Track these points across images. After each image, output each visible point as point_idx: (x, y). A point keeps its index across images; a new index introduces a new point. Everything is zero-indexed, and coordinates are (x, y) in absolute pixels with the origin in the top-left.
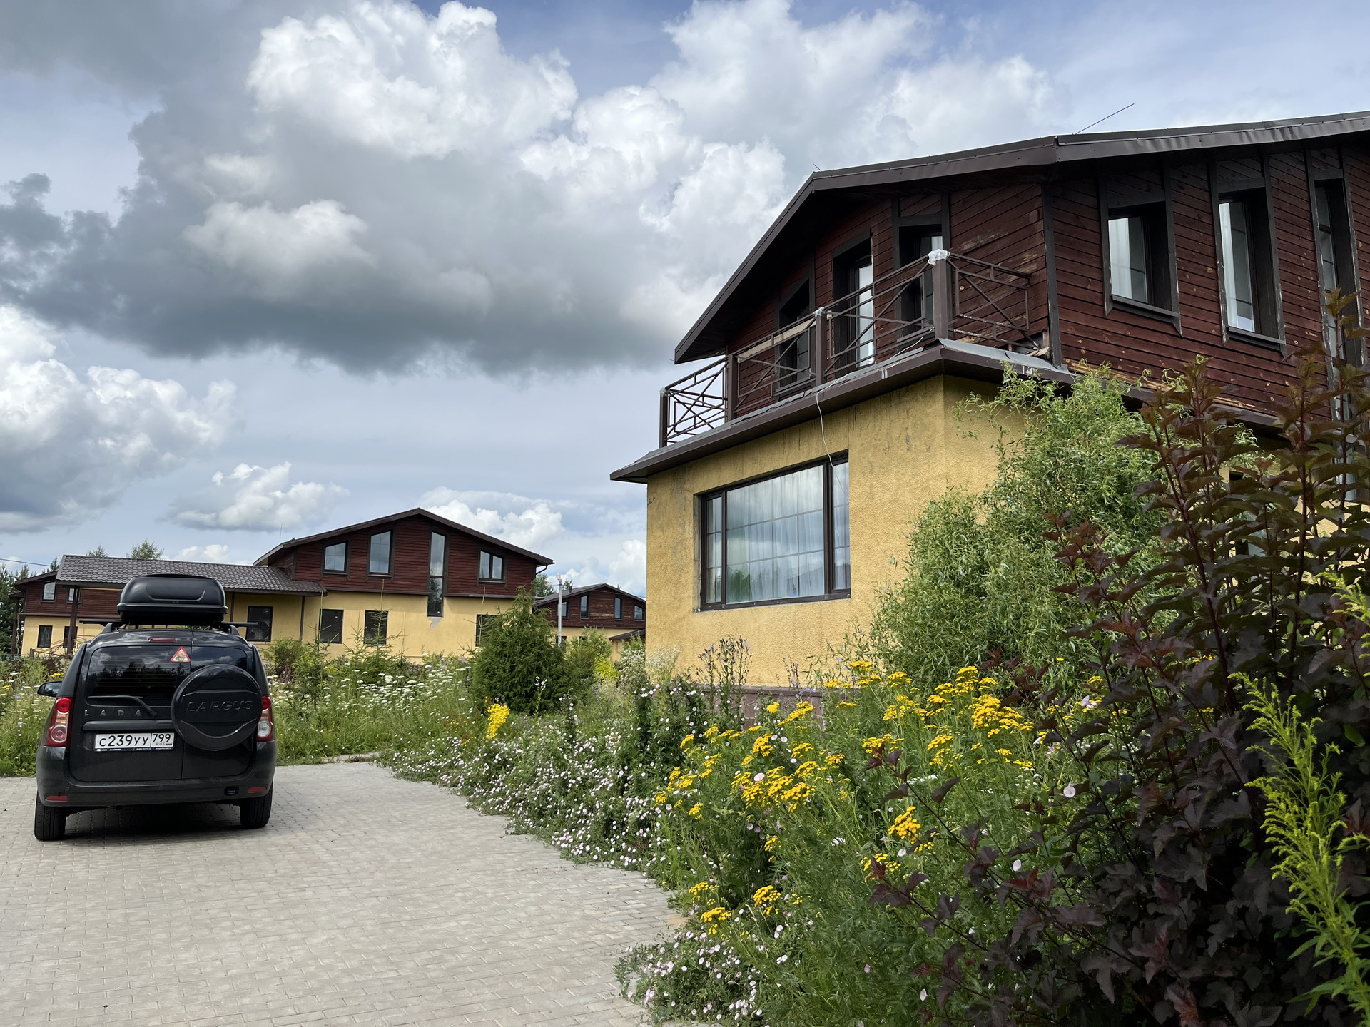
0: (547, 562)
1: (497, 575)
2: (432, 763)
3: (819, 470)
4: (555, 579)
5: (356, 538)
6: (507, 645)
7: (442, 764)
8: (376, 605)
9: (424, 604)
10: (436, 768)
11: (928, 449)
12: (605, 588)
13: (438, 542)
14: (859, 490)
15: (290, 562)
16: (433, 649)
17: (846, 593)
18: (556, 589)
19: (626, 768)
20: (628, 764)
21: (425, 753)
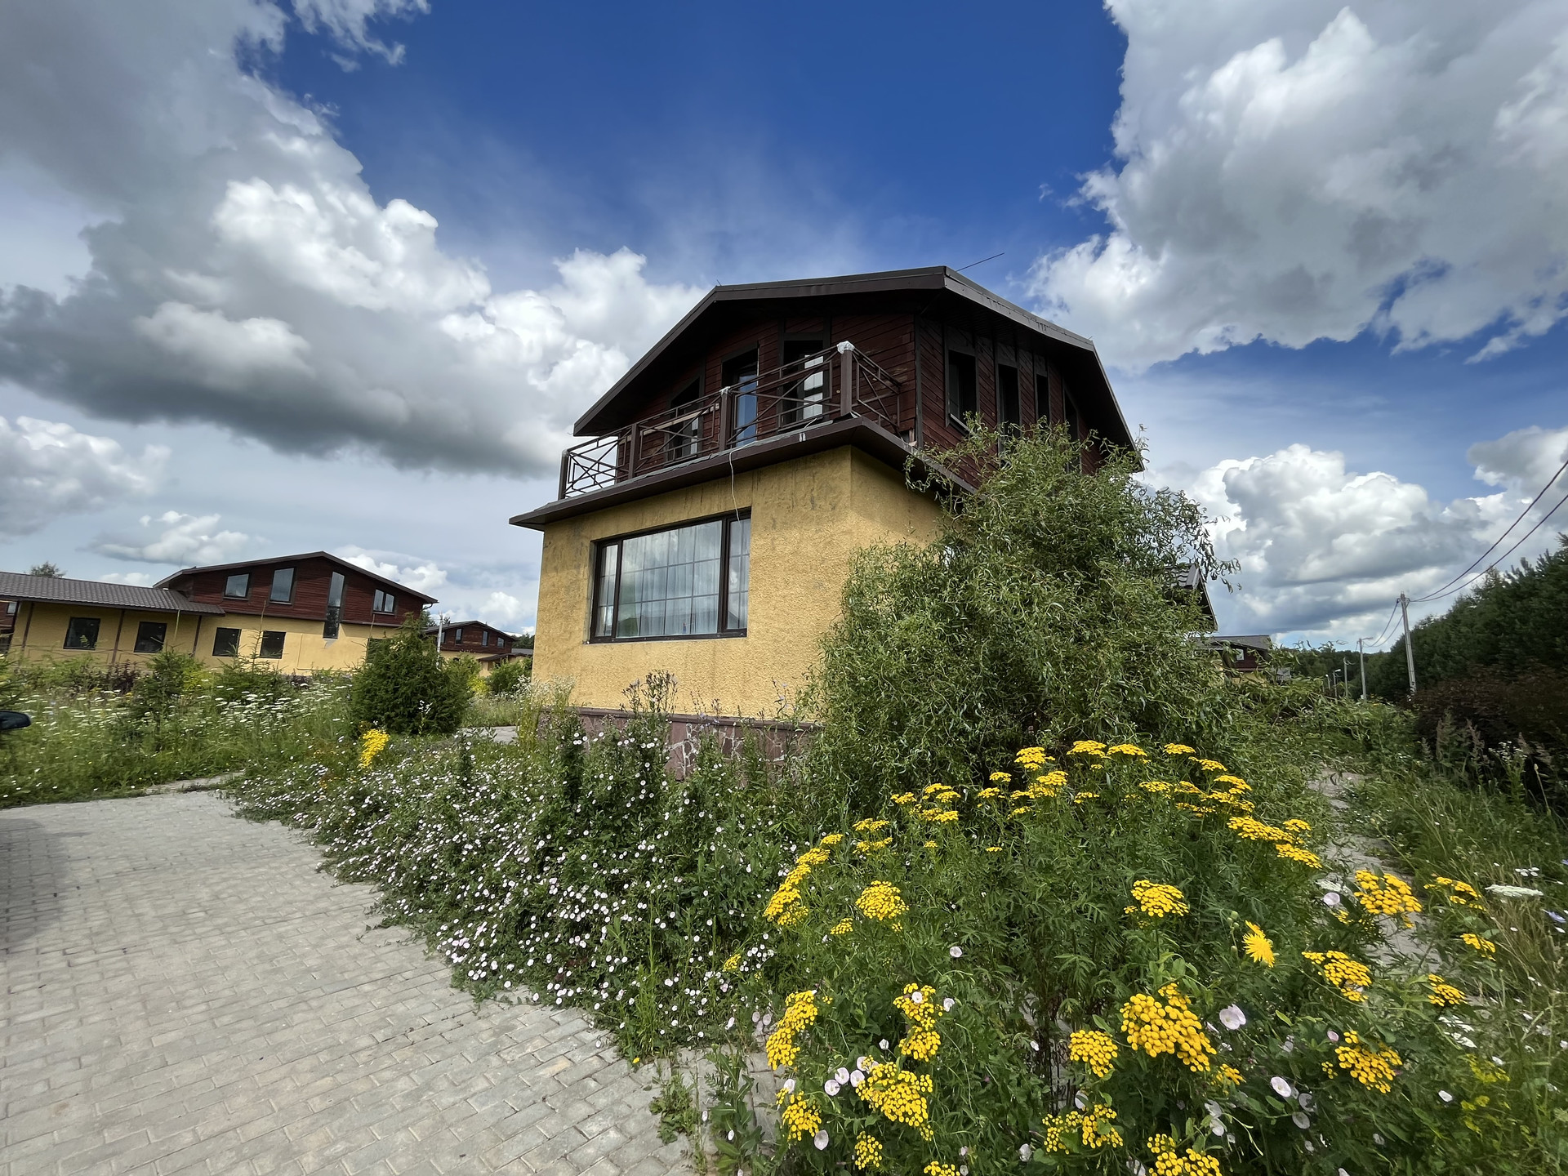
0: (433, 601)
1: (389, 608)
2: (287, 797)
3: (717, 525)
4: (436, 615)
5: (260, 572)
6: (392, 668)
7: (298, 800)
8: (275, 627)
9: (321, 628)
10: (291, 804)
11: (834, 508)
12: (477, 624)
13: (338, 579)
14: (762, 542)
15: (190, 586)
16: (324, 666)
17: (742, 632)
18: (438, 623)
19: (549, 837)
20: (552, 831)
21: (280, 783)
